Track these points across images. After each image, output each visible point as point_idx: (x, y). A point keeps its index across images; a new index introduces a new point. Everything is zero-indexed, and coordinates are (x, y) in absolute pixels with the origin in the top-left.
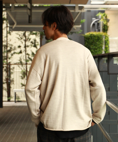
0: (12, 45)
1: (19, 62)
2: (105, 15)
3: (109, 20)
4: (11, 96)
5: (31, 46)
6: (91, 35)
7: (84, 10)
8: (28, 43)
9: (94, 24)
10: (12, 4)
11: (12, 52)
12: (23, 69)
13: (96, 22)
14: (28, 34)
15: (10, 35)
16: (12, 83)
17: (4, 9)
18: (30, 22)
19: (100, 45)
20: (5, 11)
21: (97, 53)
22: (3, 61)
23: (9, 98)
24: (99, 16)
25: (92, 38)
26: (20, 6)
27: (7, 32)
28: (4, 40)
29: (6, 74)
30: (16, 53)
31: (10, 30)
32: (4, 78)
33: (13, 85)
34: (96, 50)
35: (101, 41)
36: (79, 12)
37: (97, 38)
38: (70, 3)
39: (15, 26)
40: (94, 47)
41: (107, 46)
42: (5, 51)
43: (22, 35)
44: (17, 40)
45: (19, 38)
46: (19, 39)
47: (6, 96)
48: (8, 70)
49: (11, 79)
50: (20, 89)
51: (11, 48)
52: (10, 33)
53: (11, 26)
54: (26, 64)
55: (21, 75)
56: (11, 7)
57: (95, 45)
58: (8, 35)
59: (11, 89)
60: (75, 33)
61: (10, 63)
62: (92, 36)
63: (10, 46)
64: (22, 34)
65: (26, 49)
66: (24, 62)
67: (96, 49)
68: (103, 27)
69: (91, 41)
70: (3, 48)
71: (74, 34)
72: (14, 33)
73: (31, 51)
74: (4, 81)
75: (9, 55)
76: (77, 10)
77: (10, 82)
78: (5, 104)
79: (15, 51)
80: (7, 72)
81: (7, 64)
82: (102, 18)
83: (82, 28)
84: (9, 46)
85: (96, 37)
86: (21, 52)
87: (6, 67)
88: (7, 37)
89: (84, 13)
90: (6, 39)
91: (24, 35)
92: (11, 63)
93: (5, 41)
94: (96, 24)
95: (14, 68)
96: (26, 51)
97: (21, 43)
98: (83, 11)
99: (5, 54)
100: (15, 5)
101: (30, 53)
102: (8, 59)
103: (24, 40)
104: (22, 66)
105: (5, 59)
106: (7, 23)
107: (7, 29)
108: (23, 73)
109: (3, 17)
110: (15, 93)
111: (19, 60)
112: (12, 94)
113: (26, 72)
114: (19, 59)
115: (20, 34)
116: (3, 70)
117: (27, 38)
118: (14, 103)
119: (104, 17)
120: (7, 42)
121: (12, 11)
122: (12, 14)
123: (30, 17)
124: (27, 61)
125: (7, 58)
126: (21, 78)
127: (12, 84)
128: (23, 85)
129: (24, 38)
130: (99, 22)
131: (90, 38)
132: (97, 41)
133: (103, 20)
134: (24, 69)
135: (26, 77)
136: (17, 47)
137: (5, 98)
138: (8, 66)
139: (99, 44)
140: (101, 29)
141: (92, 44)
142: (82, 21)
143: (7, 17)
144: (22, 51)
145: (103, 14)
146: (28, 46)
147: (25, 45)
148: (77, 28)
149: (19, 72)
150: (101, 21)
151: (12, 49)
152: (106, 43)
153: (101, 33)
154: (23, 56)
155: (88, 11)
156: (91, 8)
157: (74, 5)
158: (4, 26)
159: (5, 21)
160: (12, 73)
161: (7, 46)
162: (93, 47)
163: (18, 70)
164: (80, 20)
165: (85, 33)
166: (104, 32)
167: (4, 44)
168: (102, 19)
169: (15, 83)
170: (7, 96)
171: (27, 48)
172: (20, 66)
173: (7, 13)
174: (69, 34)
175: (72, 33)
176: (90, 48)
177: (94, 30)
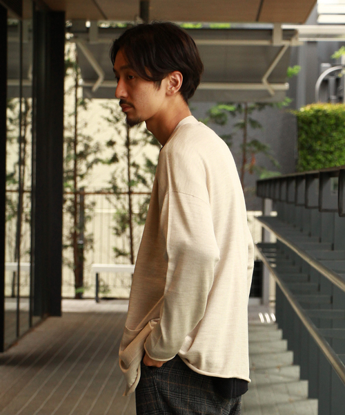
0: (89, 138)
1: (110, 186)
4: (85, 285)
5: (146, 141)
6: (318, 111)
7: (299, 41)
8: (136, 134)
9: (325, 82)
10: (93, 20)
11: (90, 158)
12: (120, 206)
13: (331, 74)
15: (86, 109)
16: (89, 247)
17: (68, 36)
20: (71, 40)
21: (333, 164)
22: (65, 184)
23: (80, 290)
24: (340, 58)
25: (318, 121)
26: (114, 26)
27: (77, 100)
28: (69, 123)
29: (73, 221)
30: (103, 162)
31: (84, 96)
32: (66, 232)
33: (91, 252)
34: (330, 157)
36: (282, 47)
37: (333, 122)
38: (257, 20)
39: (99, 84)
40: (326, 147)
42: (69, 156)
44: (106, 123)
45: (111, 117)
46: (110, 121)
47: (70, 285)
48: (79, 211)
49: (86, 234)
50: (112, 265)
51: (87, 146)
52: (83, 104)
53: (89, 85)
54: (130, 193)
55: (114, 224)
56: (88, 28)
57: (327, 142)
58: (80, 109)
59: (86, 264)
60: (271, 105)
61: (82, 189)
62: (320, 114)
63: (85, 141)
65: (129, 150)
66: (122, 186)
67: (331, 153)
69: (316, 129)
70: (65, 146)
71: (267, 108)
72: (96, 105)
73: (144, 155)
74: (66, 242)
75: (82, 167)
76: (278, 41)
77: (82, 245)
78: (68, 306)
79: (99, 156)
80: (74, 214)
81: (75, 193)
83: (292, 93)
84: (81, 141)
85: (331, 119)
86: (114, 159)
87: (71, 199)
88: (76, 114)
89: (297, 48)
90: (72, 120)
92: (87, 190)
93: (71, 127)
94: (332, 80)
95: (94, 204)
96: (129, 156)
97: (115, 133)
98: (294, 43)
99: (71, 165)
100: (101, 23)
101: (141, 162)
102: (78, 178)
103: (123, 124)
104: (118, 198)
105: (69, 178)
106: (77, 75)
107: (76, 91)
108: (119, 219)
109: (66, 58)
110: (97, 275)
111: (110, 182)
112: (89, 278)
113: (127, 215)
114: (109, 178)
115: (114, 107)
116: (64, 211)
118: (93, 302)
120: (76, 130)
121: (92, 42)
122: (91, 49)
124: (130, 183)
125: (75, 175)
126: (114, 232)
127: (88, 251)
128: (119, 253)
130: (340, 75)
131: (315, 121)
132: (332, 130)
134: (124, 207)
135: (128, 230)
136: (103, 143)
137: (68, 290)
138: (78, 197)
139: (340, 140)
141: (320, 139)
142: (290, 70)
143: (77, 58)
144: (118, 156)
146: (135, 143)
147: (128, 138)
148: (276, 91)
149: (109, 214)
151: (89, 151)
154: (120, 170)
155: (309, 43)
156: (318, 36)
157: (269, 26)
158: (69, 82)
159: (70, 71)
160: (90, 217)
161: (75, 142)
162: (321, 145)
163: (105, 211)
164: (286, 68)
165: (301, 107)
167: (68, 134)
169: (96, 246)
170: (73, 282)
171: (131, 147)
172: (113, 198)
173: (77, 46)
174: (253, 109)
175: (261, 106)
176: (312, 151)
177: (326, 98)
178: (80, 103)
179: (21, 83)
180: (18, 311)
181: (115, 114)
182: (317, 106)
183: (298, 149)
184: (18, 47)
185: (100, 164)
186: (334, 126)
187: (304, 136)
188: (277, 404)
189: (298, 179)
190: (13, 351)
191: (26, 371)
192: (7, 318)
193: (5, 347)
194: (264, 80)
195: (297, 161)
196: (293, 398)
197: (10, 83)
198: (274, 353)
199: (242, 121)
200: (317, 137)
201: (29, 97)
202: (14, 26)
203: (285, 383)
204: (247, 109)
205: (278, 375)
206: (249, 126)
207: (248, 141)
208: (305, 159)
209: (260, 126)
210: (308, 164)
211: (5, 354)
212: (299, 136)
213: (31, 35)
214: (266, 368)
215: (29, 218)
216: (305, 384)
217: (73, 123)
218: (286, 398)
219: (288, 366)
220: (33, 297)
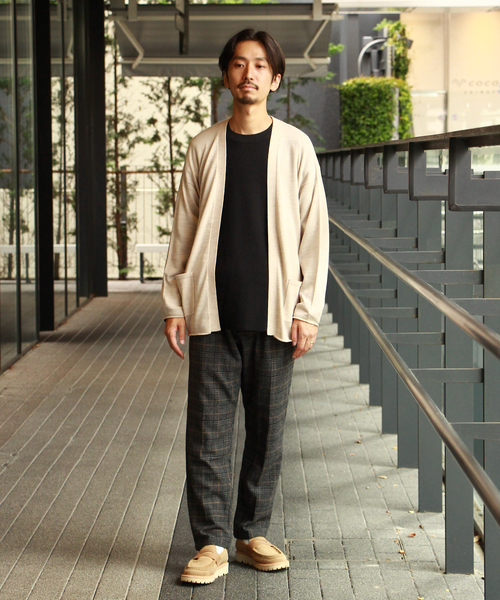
0: (130, 116)
1: (152, 164)
2: (401, 29)
3: (411, 42)
4: (129, 265)
5: (188, 119)
6: (362, 85)
7: (340, 15)
8: (177, 111)
9: (367, 55)
11: (132, 137)
12: (162, 185)
13: (374, 47)
14: (178, 84)
15: (126, 86)
16: (132, 227)
17: (107, 13)
18: (183, 50)
19: (386, 115)
20: (109, 18)
21: (377, 138)
22: (107, 164)
23: (123, 271)
24: (382, 31)
25: (361, 95)
26: (153, 2)
27: (116, 78)
28: (110, 102)
29: (115, 200)
30: (145, 142)
31: (124, 74)
32: (109, 213)
33: (134, 231)
34: (373, 131)
35: (388, 104)
36: (323, 21)
37: (376, 95)
39: (139, 60)
40: (369, 121)
41: (406, 118)
42: (110, 135)
43: (161, 86)
44: (147, 100)
45: (152, 95)
46: (150, 98)
47: (113, 265)
48: (121, 191)
49: (129, 214)
50: (156, 244)
51: (127, 125)
52: (123, 81)
53: (128, 62)
54: (173, 171)
55: (157, 203)
56: (127, 5)
57: (370, 116)
58: (120, 86)
59: (130, 244)
60: (314, 79)
61: (124, 167)
62: (363, 87)
63: (126, 119)
64: (158, 83)
65: (171, 128)
66: (165, 164)
67: (375, 127)
68: (394, 63)
69: (359, 103)
70: (107, 124)
71: (310, 83)
72: (136, 83)
73: (186, 132)
74: (110, 223)
75: (123, 146)
76: (318, 15)
77: (125, 225)
78: (113, 286)
79: (140, 134)
80: (117, 194)
81: (117, 173)
82: (392, 36)
83: (334, 67)
84: (122, 120)
85: (374, 93)
86: (156, 138)
87: (113, 179)
88: (115, 93)
89: (338, 22)
90: (113, 97)
91: (167, 86)
92: (128, 169)
93: (111, 105)
94: (374, 52)
95: (136, 183)
96: (170, 134)
97: (157, 110)
98: (336, 16)
99: (112, 144)
101: (183, 140)
102: (120, 158)
103: (165, 101)
104: (161, 177)
105: (111, 158)
106: (116, 52)
107: (115, 69)
108: (162, 198)
109: (106, 35)
110: (142, 255)
111: (152, 161)
112: (133, 258)
113: (171, 194)
114: (151, 157)
115: (155, 84)
116: (108, 191)
117: (174, 95)
118: (139, 282)
119: (397, 35)
120: (116, 108)
121: (131, 20)
122: (130, 26)
123: (183, 36)
124: (174, 162)
125: (117, 155)
126: (158, 211)
127: (131, 231)
128: (163, 232)
129: (167, 97)
130: (382, 48)
132: (375, 104)
133: (395, 41)
134: (166, 185)
135: (171, 209)
136: (145, 121)
137: (113, 272)
138: (120, 175)
139: (383, 113)
140: (389, 68)
141: (363, 113)
142: (332, 47)
143: (115, 35)
144: (160, 135)
145: (395, 24)
146: (177, 120)
147: (169, 115)
148: (318, 66)
149: (152, 193)
150: (389, 45)
151: (130, 129)
152: (403, 108)
153: (389, 78)
154: (162, 148)
155: (350, 15)
156: (359, 9)
158: (109, 59)
159: (108, 48)
160: (132, 196)
161: (116, 120)
162: (364, 119)
163: (147, 190)
165: (343, 81)
166: (397, 77)
167: (109, 112)
168: (390, 40)
169: (140, 225)
170: (117, 263)
171: (173, 124)
172: (155, 176)
173: (115, 23)
174: (296, 83)
175: (304, 81)
176: (355, 125)
177: (369, 72)
178: (120, 81)
179: (63, 61)
180: (66, 292)
181: (155, 91)
182: (359, 80)
183: (341, 123)
184: (60, 26)
185: (142, 143)
186: (377, 100)
187: (347, 111)
188: (321, 370)
189: (343, 155)
190: (63, 329)
191: (78, 347)
192: (56, 298)
193: (56, 326)
194: (306, 54)
195: (341, 134)
196: (337, 364)
197: (54, 61)
199: (285, 96)
200: (361, 111)
201: (70, 76)
202: (55, 5)
203: (330, 351)
204: (289, 84)
205: (324, 344)
206: (292, 102)
207: (292, 116)
208: (349, 134)
209: (303, 101)
210: (352, 138)
211: (55, 332)
212: (342, 111)
213: (71, 14)
215: (71, 198)
216: (348, 352)
217: (113, 101)
218: (331, 364)
219: (333, 336)
220: (79, 279)
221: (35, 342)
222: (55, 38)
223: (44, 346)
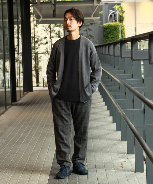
0: (39, 36)
1: (46, 51)
2: (121, 7)
3: (124, 11)
4: (39, 82)
5: (56, 37)
8: (53, 34)
9: (111, 16)
11: (39, 43)
13: (113, 13)
14: (53, 26)
16: (40, 70)
17: (31, 5)
18: (54, 16)
19: (117, 34)
20: (31, 6)
22: (32, 51)
23: (38, 84)
24: (115, 8)
25: (109, 28)
26: (44, 1)
27: (34, 25)
29: (35, 62)
31: (37, 23)
32: (33, 66)
33: (41, 72)
34: (113, 39)
35: (117, 30)
36: (97, 6)
37: (114, 28)
39: (41, 19)
40: (112, 36)
41: (123, 35)
42: (33, 42)
43: (48, 27)
44: (43, 31)
45: (45, 30)
46: (45, 31)
47: (35, 82)
49: (39, 66)
52: (36, 26)
53: (38, 20)
56: (37, 2)
57: (112, 34)
59: (40, 75)
60: (95, 24)
61: (37, 52)
62: (110, 26)
63: (37, 37)
65: (51, 40)
66: (50, 51)
68: (119, 18)
69: (109, 30)
70: (32, 39)
72: (40, 26)
74: (33, 69)
75: (37, 45)
76: (95, 4)
77: (38, 70)
78: (34, 88)
79: (42, 42)
80: (35, 60)
81: (35, 54)
82: (118, 10)
83: (101, 19)
86: (47, 43)
87: (34, 56)
88: (34, 29)
89: (102, 6)
91: (50, 27)
92: (39, 53)
94: (113, 15)
95: (41, 57)
97: (47, 34)
98: (101, 4)
99: (33, 45)
100: (41, 1)
102: (36, 49)
103: (49, 32)
105: (33, 49)
106: (34, 17)
107: (34, 22)
109: (31, 12)
110: (43, 79)
112: (41, 80)
114: (45, 49)
115: (46, 26)
116: (32, 59)
117: (52, 30)
118: (43, 87)
119: (120, 9)
120: (34, 34)
121: (38, 7)
122: (38, 9)
123: (54, 11)
125: (35, 48)
129: (50, 30)
130: (115, 14)
131: (108, 28)
132: (114, 31)
133: (119, 11)
136: (43, 38)
137: (34, 84)
138: (36, 54)
139: (116, 34)
140: (118, 20)
141: (110, 34)
142: (100, 13)
143: (34, 12)
144: (48, 42)
145: (119, 6)
146: (53, 37)
147: (51, 36)
148: (96, 19)
150: (117, 13)
151: (39, 40)
152: (122, 32)
153: (118, 23)
154: (49, 46)
155: (105, 4)
156: (108, 2)
158: (32, 19)
159: (32, 16)
160: (40, 61)
161: (34, 38)
162: (110, 35)
163: (45, 59)
164: (99, 12)
165: (104, 24)
166: (120, 22)
167: (32, 35)
168: (118, 11)
169: (42, 70)
172: (47, 55)
173: (33, 8)
174: (89, 25)
175: (92, 24)
176: (108, 37)
177: (112, 21)
179: (18, 20)
180: (20, 91)
181: (46, 28)
182: (109, 23)
183: (103, 37)
184: (16, 9)
185: (42, 44)
186: (114, 30)
187: (105, 33)
188: (98, 112)
189: (105, 45)
190: (19, 102)
191: (24, 107)
192: (17, 92)
193: (17, 101)
194: (92, 16)
195: (103, 40)
196: (103, 110)
197: (15, 20)
198: (98, 99)
199: (86, 29)
200: (109, 33)
201: (20, 24)
202: (15, 3)
203: (101, 107)
204: (87, 25)
205: (99, 105)
206: (88, 31)
207: (88, 35)
208: (106, 40)
209: (91, 30)
210: (107, 41)
211: (17, 103)
212: (103, 33)
213: (20, 5)
214: (95, 103)
215: (21, 62)
216: (106, 107)
217: (33, 32)
218: (101, 110)
219: (102, 102)
220: (24, 87)
221: (11, 106)
222: (15, 13)
223: (13, 107)
